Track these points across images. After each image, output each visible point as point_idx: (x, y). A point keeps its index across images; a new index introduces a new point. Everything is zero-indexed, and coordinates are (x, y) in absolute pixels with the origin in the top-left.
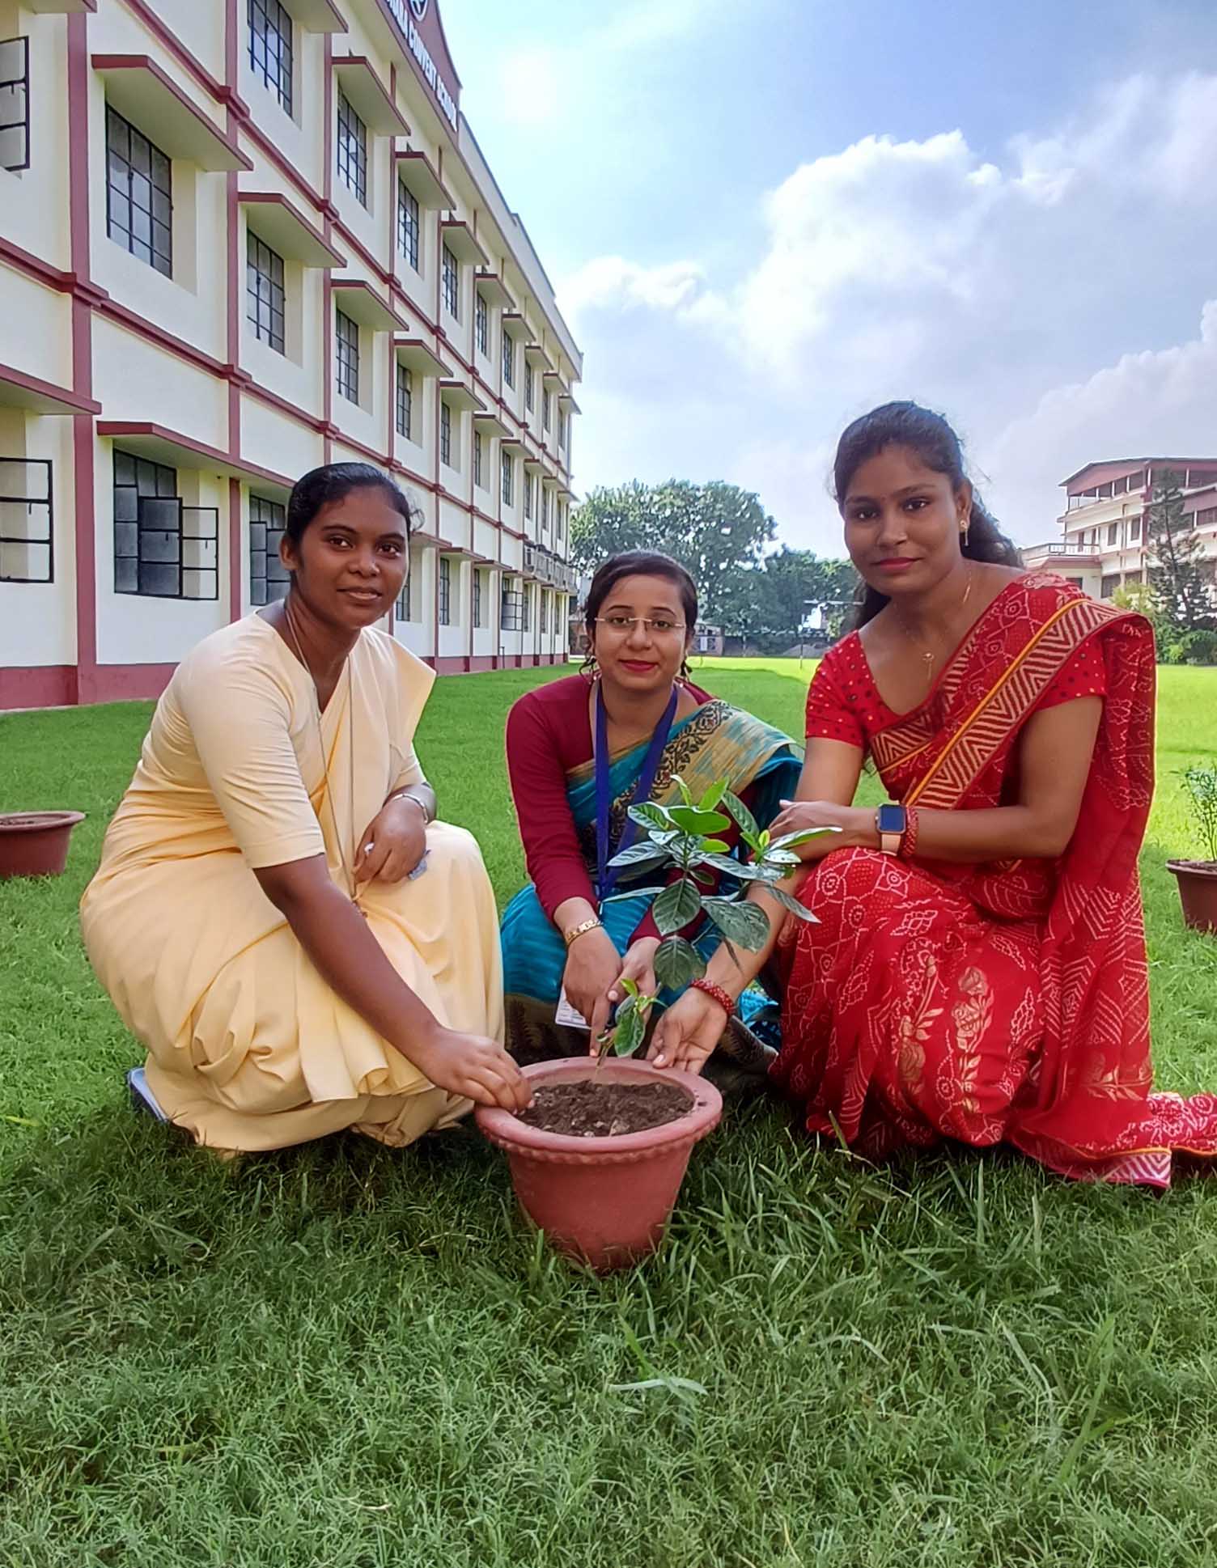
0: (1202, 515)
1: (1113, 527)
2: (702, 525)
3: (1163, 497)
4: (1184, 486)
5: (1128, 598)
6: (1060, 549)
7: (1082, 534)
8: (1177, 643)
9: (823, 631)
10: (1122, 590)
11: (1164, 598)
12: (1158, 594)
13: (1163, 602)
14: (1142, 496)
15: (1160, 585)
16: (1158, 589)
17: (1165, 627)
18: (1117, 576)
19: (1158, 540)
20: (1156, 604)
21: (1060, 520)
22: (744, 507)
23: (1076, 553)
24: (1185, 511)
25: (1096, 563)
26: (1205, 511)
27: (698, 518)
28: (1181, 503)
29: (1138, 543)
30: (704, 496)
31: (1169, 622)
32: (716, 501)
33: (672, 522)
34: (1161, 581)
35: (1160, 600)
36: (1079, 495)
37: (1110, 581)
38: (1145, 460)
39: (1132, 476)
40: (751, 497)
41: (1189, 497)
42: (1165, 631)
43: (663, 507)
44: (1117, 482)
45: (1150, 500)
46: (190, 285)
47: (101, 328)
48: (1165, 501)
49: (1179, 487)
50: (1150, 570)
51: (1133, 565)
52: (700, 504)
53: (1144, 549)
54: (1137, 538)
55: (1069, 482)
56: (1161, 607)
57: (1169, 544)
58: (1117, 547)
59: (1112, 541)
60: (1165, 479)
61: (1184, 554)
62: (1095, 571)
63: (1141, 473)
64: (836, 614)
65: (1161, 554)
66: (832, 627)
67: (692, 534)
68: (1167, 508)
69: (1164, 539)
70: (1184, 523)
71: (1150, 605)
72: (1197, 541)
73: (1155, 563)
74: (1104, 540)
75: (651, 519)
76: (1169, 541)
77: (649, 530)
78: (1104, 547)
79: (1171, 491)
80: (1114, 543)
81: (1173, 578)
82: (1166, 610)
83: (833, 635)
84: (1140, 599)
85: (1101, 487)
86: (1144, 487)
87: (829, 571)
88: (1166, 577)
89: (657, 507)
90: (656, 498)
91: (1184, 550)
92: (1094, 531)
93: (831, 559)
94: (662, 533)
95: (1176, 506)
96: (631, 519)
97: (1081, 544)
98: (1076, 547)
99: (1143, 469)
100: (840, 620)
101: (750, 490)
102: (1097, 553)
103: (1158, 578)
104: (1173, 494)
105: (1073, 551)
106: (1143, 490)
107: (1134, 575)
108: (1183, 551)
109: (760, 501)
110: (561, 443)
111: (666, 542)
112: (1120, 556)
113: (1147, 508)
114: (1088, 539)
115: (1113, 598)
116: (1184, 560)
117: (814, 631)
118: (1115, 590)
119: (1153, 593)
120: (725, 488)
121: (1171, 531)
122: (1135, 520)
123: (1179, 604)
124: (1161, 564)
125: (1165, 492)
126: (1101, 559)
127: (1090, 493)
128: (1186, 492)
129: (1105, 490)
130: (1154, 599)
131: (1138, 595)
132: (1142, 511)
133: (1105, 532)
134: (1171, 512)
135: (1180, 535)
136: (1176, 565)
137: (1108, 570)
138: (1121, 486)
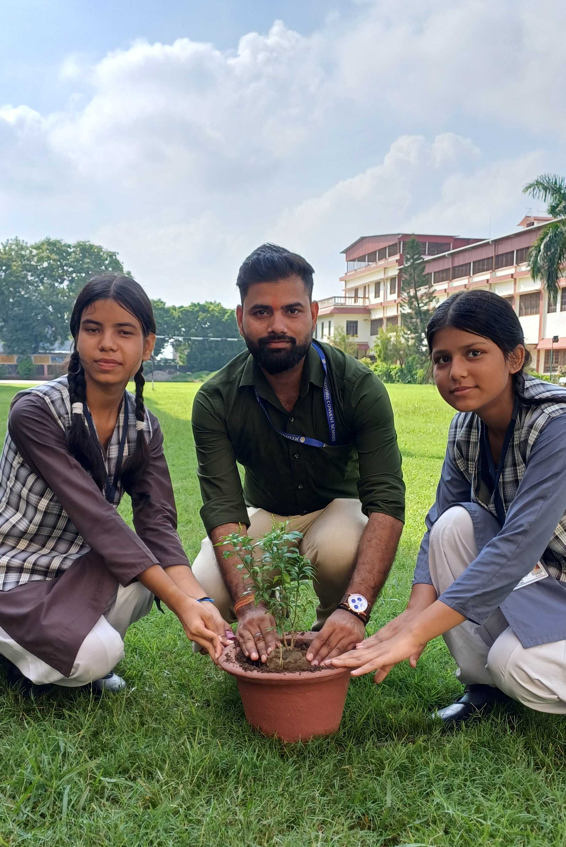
0: (437, 274)
1: (377, 285)
2: (74, 275)
3: (412, 261)
4: (425, 254)
5: (388, 336)
6: (342, 301)
7: (356, 290)
8: (422, 368)
9: (173, 360)
10: (385, 331)
11: (413, 335)
12: (409, 332)
13: (412, 338)
14: (397, 261)
15: (410, 325)
16: (409, 329)
17: (413, 356)
18: (380, 321)
19: (409, 293)
20: (407, 340)
21: (341, 279)
22: (107, 262)
23: (353, 304)
24: (427, 271)
25: (367, 311)
26: (439, 272)
27: (71, 269)
28: (423, 265)
29: (395, 296)
30: (74, 252)
31: (416, 353)
32: (84, 257)
33: (49, 272)
34: (411, 323)
35: (410, 337)
36: (354, 260)
37: (376, 324)
38: (399, 234)
39: (389, 246)
40: (112, 255)
41: (428, 262)
42: (414, 359)
43: (41, 260)
44: (380, 250)
45: (402, 264)
48: (413, 264)
49: (421, 254)
50: (403, 315)
51: (392, 312)
52: (71, 259)
53: (399, 300)
54: (395, 293)
55: (346, 252)
56: (411, 342)
57: (415, 297)
58: (380, 300)
59: (377, 295)
60: (412, 247)
61: (426, 304)
62: (365, 316)
63: (396, 244)
64: (183, 348)
65: (410, 304)
66: (180, 357)
67: (66, 283)
68: (415, 269)
69: (412, 293)
70: (426, 281)
71: (403, 341)
72: (434, 295)
73: (407, 310)
74: (372, 295)
75: (33, 270)
76: (416, 294)
77: (30, 278)
78: (373, 300)
79: (415, 257)
80: (379, 296)
81: (418, 321)
82: (414, 344)
83: (181, 364)
84: (397, 336)
85: (369, 254)
86: (399, 254)
87: (176, 314)
88: (414, 320)
89: (35, 259)
90: (35, 252)
91: (426, 300)
92: (365, 287)
93: (177, 305)
94: (42, 281)
95: (420, 267)
96: (14, 268)
97: (356, 297)
98: (353, 299)
99: (397, 241)
100: (186, 352)
101: (112, 250)
102: (367, 304)
103: (409, 321)
104: (419, 259)
105: (350, 303)
106: (397, 257)
107: (392, 320)
108: (425, 302)
109: (119, 258)
111: (46, 288)
112: (383, 306)
113: (400, 270)
114: (361, 294)
115: (378, 336)
116: (426, 308)
117: (166, 360)
118: (379, 330)
119: (406, 331)
120: (91, 246)
121: (416, 287)
122: (393, 280)
123: (423, 340)
124: (409, 311)
125: (413, 258)
126: (370, 308)
127: (361, 259)
128: (427, 258)
129: (371, 257)
130: (406, 336)
131: (395, 334)
132: (396, 272)
133: (372, 289)
134: (417, 272)
135: (423, 290)
136: (420, 311)
137: (377, 315)
138: (382, 254)
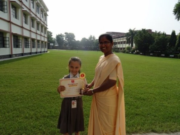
46: (18, 19)
47: (12, 25)
110: (45, 20)
